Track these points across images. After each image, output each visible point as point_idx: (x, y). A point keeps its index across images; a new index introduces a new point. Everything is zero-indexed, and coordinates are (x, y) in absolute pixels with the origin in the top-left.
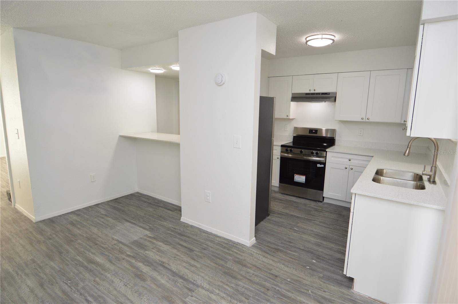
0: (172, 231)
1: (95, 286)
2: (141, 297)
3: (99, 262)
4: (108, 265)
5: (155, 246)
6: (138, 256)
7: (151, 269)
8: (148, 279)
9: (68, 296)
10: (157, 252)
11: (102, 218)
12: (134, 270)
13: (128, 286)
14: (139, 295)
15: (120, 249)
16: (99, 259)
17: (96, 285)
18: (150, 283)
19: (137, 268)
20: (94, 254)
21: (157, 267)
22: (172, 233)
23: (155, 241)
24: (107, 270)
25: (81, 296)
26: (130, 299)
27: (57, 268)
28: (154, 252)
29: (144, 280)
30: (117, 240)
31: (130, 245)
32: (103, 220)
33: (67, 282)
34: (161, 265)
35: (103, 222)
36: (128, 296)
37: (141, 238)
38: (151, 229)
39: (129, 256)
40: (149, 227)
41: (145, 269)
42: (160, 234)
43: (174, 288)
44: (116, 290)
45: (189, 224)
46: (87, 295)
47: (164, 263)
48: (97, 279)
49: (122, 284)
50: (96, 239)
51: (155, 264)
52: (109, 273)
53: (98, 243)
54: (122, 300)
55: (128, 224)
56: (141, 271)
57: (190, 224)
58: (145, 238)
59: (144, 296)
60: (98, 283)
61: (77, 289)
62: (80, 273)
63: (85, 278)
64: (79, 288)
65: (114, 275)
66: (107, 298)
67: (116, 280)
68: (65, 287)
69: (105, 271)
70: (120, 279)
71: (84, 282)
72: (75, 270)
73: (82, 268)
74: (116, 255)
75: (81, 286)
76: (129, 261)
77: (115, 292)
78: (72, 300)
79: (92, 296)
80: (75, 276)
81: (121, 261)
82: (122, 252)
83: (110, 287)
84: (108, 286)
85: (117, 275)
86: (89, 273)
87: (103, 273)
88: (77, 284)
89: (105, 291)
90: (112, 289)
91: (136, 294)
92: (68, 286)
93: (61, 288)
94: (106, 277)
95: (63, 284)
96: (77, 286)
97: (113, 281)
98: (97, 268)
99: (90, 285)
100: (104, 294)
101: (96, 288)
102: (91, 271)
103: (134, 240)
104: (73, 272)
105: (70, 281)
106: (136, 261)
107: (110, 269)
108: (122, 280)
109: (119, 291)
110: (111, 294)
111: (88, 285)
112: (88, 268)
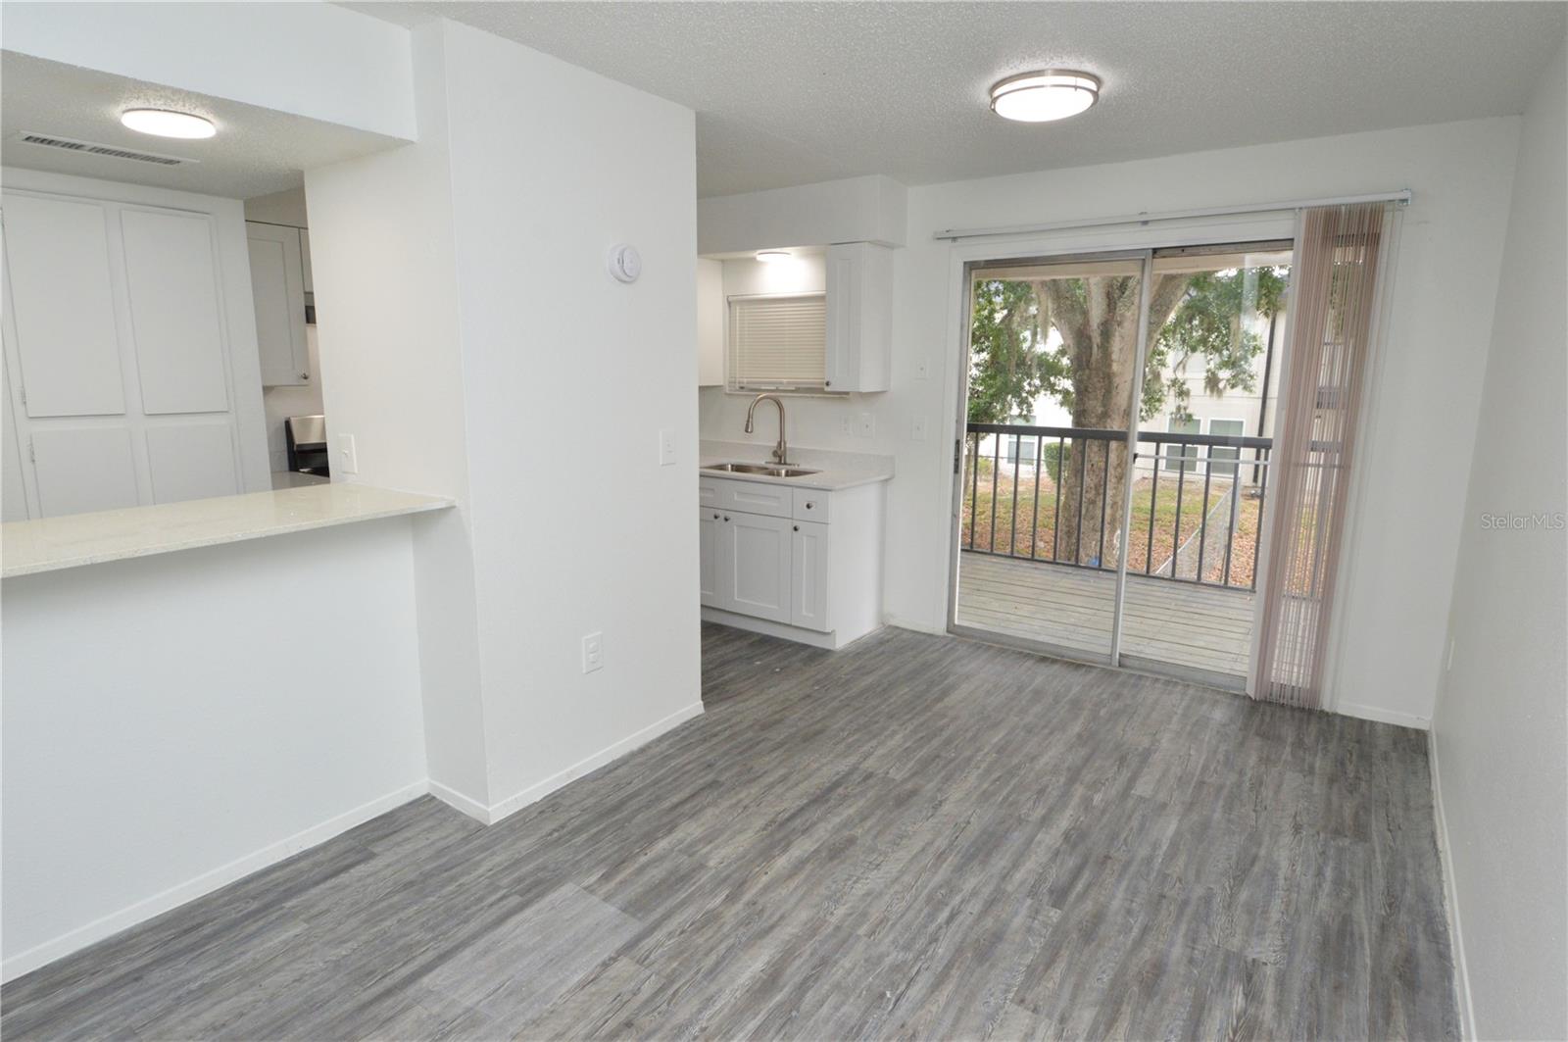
1: (893, 925)
3: (768, 963)
6: (734, 877)
7: (802, 838)
8: (844, 835)
9: (949, 966)
12: (809, 867)
13: (877, 862)
14: (906, 836)
17: (890, 923)
19: (801, 863)
21: (794, 829)
24: (813, 929)
25: (941, 938)
26: (921, 848)
29: (851, 841)
34: (782, 825)
36: (914, 853)
43: (869, 796)
44: (896, 880)
45: (536, 803)
46: (932, 927)
47: (773, 821)
52: (832, 913)
56: (817, 851)
57: (538, 799)
60: (881, 922)
61: (917, 959)
62: (837, 986)
63: (862, 962)
64: (910, 956)
65: (837, 902)
66: (931, 885)
67: (860, 889)
68: (915, 992)
69: (819, 928)
70: (855, 882)
71: (881, 958)
72: (825, 1010)
73: (809, 995)
74: (725, 929)
75: (901, 954)
76: (766, 889)
77: (907, 878)
78: (959, 950)
79: (931, 917)
80: (858, 991)
81: (763, 907)
82: (712, 918)
83: (892, 891)
84: (887, 898)
85: (838, 895)
86: (836, 962)
87: (832, 928)
88: (896, 968)
89: (908, 898)
90: (897, 887)
91: (904, 842)
92: (907, 988)
93: (922, 1003)
94: (851, 914)
95: (904, 1005)
96: (904, 962)
97: (864, 895)
98: (809, 952)
99: (891, 937)
100: (920, 895)
101: (902, 916)
102: (825, 962)
103: (619, 912)
104: (837, 1008)
105: (882, 995)
106: (766, 873)
107: (812, 919)
108: (859, 879)
109: (902, 872)
110: (916, 882)
111: (893, 943)
112: (806, 979)
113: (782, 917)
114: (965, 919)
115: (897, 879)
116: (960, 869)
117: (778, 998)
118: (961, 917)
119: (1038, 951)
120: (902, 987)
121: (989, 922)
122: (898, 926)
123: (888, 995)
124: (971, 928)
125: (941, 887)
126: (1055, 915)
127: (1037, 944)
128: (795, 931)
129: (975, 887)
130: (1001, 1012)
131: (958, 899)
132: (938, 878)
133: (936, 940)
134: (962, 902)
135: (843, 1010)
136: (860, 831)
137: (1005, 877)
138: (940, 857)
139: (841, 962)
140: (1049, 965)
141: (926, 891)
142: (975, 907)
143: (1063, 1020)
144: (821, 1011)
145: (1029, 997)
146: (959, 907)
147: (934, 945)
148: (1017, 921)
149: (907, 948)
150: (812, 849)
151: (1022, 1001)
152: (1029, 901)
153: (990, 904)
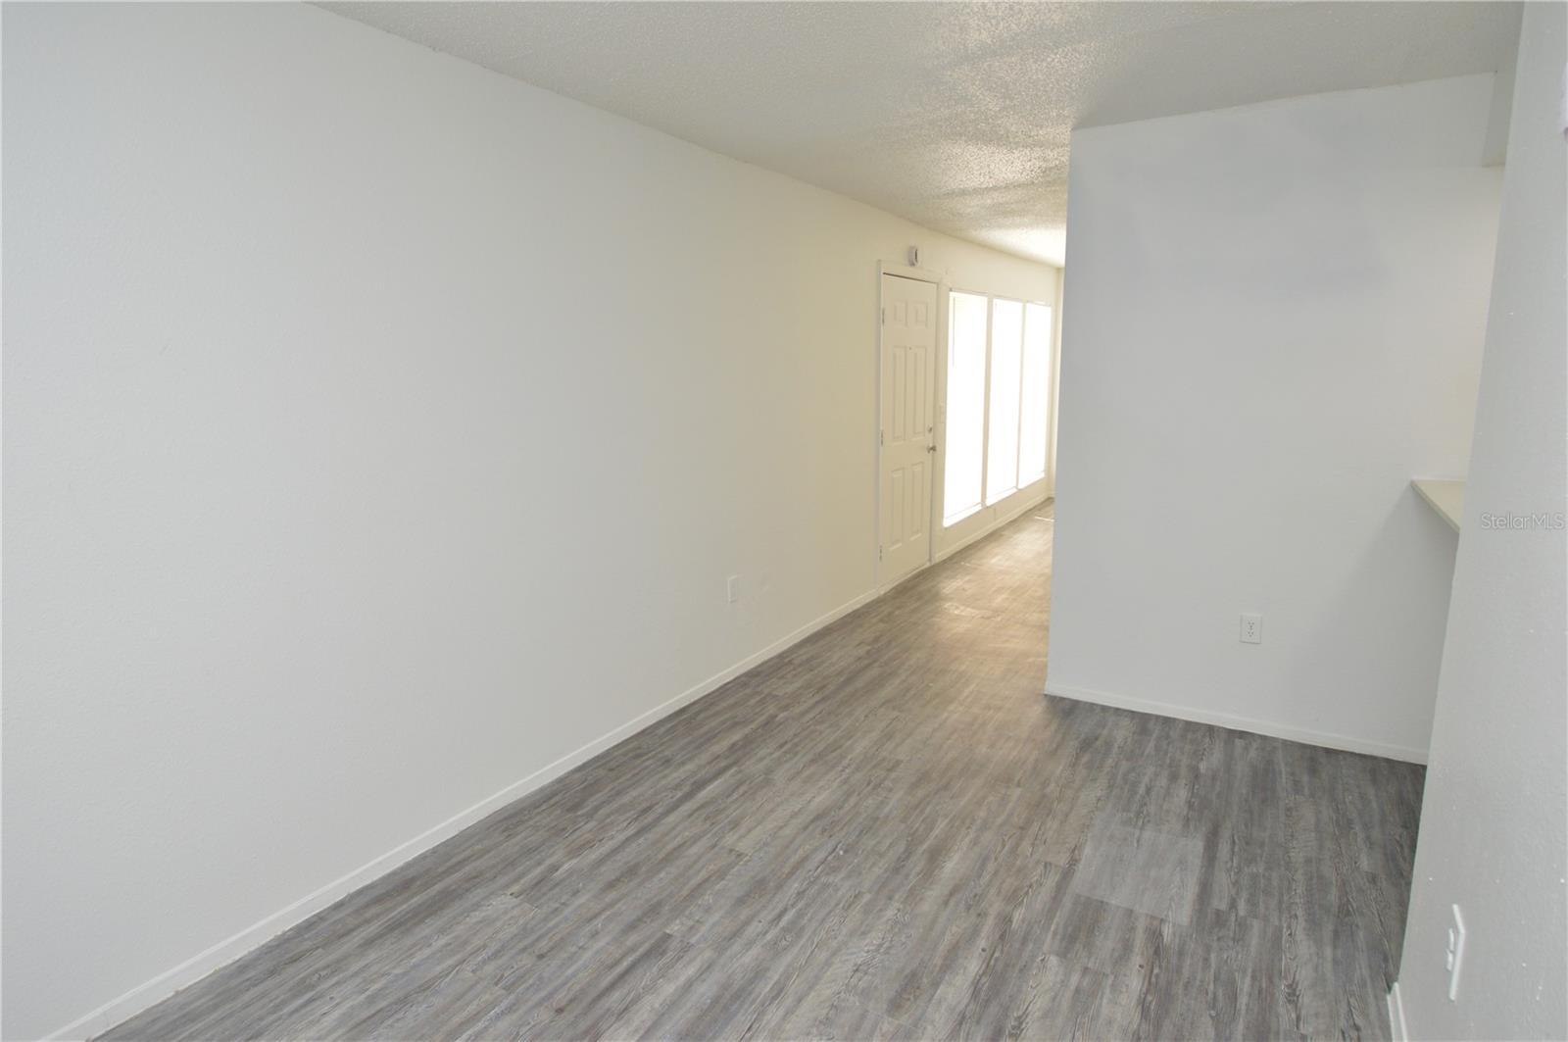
0: (1264, 997)
1: (837, 905)
2: (814, 1030)
3: (941, 868)
4: (934, 893)
5: (1108, 970)
6: (1017, 945)
7: (961, 1007)
8: (906, 1016)
9: (791, 873)
10: (1069, 994)
11: (1174, 777)
12: (938, 961)
13: (859, 974)
14: (820, 1022)
15: (1031, 886)
16: (952, 866)
17: (841, 905)
18: (884, 1029)
19: (949, 964)
20: (975, 842)
21: (978, 1022)
22: (1243, 1000)
23: (1137, 959)
24: (913, 896)
25: (794, 895)
26: (803, 1002)
27: (886, 810)
28: (1064, 983)
29: (895, 1006)
30: (1073, 862)
31: (1067, 902)
32: (1163, 781)
33: (841, 849)
34: (999, 1029)
35: (1148, 790)
36: (813, 994)
37: (1130, 912)
38: (1210, 920)
39: (1006, 920)
40: (1223, 906)
41: (955, 991)
42: (1206, 960)
46: (800, 905)
48: (867, 897)
49: (861, 957)
50: (1048, 815)
51: (994, 1009)
52: (899, 910)
53: (1035, 827)
54: (793, 986)
55: (1196, 846)
56: (936, 985)
58: (1141, 925)
59: (821, 1035)
60: (850, 906)
61: (818, 877)
62: (881, 855)
63: (864, 872)
64: (823, 879)
65: (896, 922)
66: (796, 950)
67: (875, 938)
68: (821, 856)
69: (907, 897)
70: (881, 945)
71: (848, 876)
72: (888, 842)
73: (902, 849)
74: (993, 891)
75: (830, 881)
76: (975, 932)
77: (822, 956)
78: (779, 887)
79: (800, 915)
80: (865, 852)
81: (968, 912)
82: (1014, 898)
83: (840, 938)
84: (844, 931)
85: (897, 930)
86: (886, 871)
87: (897, 897)
88: (835, 870)
89: (823, 933)
90: (834, 944)
91: (825, 1012)
92: (827, 857)
93: (816, 849)
94: (881, 910)
95: (830, 846)
96: (828, 874)
97: (869, 931)
98: (911, 877)
99: (840, 893)
100: (810, 937)
101: (830, 912)
102: (896, 870)
103: (1105, 900)
104: (879, 842)
105: (846, 852)
106: (983, 950)
107: (916, 904)
108: (877, 950)
109: (828, 964)
110: (812, 953)
111: (838, 890)
112: (908, 858)
113: (946, 903)
114: (767, 915)
115: (834, 954)
116: (758, 973)
117: (925, 846)
118: (770, 917)
119: (709, 892)
120: (830, 858)
121: (744, 913)
122: (833, 904)
123: (841, 853)
124: (764, 907)
125: (785, 949)
126: (675, 928)
127: (708, 898)
128: (929, 893)
129: (747, 951)
130: (758, 847)
131: (769, 937)
132: (787, 959)
133: (799, 893)
134: (767, 932)
135: (874, 842)
136: (886, 1027)
137: (709, 967)
138: (779, 991)
139: (882, 871)
140: (706, 881)
141: (802, 943)
142: (754, 929)
143: (714, 846)
144: (891, 841)
145: (733, 858)
146: (770, 928)
147: (801, 890)
148: (716, 917)
149: (826, 886)
150: (942, 987)
151: (739, 855)
152: (693, 940)
153: (736, 934)
